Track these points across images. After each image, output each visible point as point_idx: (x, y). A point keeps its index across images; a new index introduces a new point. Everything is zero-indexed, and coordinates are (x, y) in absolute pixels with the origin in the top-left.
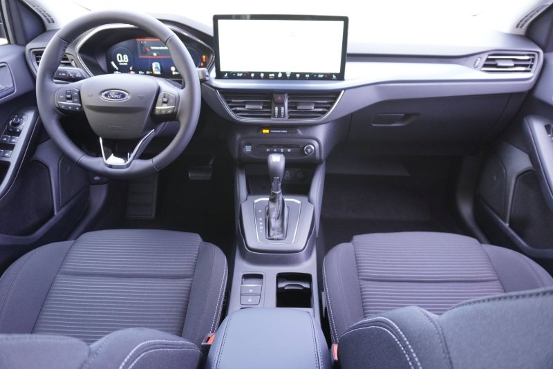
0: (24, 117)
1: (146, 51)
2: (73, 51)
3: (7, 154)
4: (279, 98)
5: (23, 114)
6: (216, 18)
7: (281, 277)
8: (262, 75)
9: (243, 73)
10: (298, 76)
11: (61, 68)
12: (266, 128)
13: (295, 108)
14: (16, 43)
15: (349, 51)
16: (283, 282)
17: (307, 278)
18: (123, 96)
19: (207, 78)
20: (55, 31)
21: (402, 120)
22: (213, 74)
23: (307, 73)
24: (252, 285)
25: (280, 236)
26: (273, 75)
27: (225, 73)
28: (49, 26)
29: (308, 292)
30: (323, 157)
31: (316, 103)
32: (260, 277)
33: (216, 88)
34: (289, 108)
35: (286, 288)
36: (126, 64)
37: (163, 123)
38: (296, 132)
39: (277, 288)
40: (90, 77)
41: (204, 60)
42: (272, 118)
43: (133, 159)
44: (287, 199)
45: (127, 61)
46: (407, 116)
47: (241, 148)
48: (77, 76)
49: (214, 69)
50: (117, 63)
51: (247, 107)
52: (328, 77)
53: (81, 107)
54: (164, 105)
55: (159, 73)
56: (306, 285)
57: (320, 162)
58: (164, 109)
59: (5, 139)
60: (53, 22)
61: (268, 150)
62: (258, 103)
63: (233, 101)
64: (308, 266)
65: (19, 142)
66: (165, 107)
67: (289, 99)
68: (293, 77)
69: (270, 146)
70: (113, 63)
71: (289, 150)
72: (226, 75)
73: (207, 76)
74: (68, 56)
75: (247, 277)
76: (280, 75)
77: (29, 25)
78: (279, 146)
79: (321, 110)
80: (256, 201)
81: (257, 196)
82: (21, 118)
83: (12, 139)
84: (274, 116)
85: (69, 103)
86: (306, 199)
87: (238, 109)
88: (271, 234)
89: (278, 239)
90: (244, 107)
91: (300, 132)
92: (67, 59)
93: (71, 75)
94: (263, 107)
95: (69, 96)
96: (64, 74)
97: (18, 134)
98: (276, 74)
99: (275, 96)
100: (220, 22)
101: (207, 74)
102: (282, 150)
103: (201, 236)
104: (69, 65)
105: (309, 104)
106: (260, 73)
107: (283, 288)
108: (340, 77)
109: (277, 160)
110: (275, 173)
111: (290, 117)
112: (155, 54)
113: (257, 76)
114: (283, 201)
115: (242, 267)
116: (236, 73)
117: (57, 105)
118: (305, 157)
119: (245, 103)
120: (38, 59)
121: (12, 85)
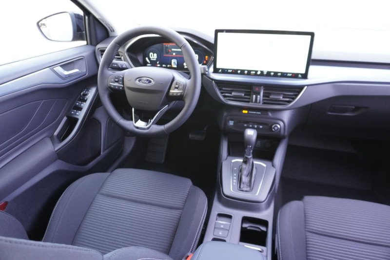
0: (90, 91)
1: (169, 51)
2: (123, 51)
3: (77, 113)
4: (257, 89)
5: (89, 89)
6: (217, 32)
7: (245, 219)
8: (246, 72)
9: (233, 70)
10: (272, 74)
11: (114, 61)
12: (245, 109)
13: (268, 97)
14: (91, 44)
15: (313, 57)
16: (246, 223)
17: (265, 223)
18: (150, 82)
19: (207, 73)
20: (114, 37)
21: (353, 111)
22: (211, 69)
23: (280, 73)
24: (223, 222)
25: (248, 189)
26: (254, 72)
27: (219, 69)
28: (111, 34)
29: (265, 234)
30: (286, 134)
31: (284, 94)
32: (230, 217)
33: (213, 79)
34: (263, 96)
35: (248, 228)
36: (155, 60)
37: (174, 102)
38: (267, 114)
39: (242, 227)
40: (132, 67)
41: (207, 59)
42: (250, 103)
43: (152, 124)
44: (256, 162)
45: (156, 57)
46: (357, 108)
47: (226, 122)
48: (123, 67)
49: (212, 66)
50: (149, 59)
51: (233, 94)
52: (295, 76)
53: (123, 87)
54: (176, 89)
55: (175, 66)
56: (264, 229)
57: (284, 137)
58: (175, 93)
59: (78, 104)
60: (114, 31)
61: (245, 125)
62: (241, 92)
63: (224, 89)
64: (267, 214)
65: (85, 106)
66: (176, 91)
67: (264, 90)
68: (269, 74)
69: (247, 122)
70: (147, 59)
71: (261, 127)
72: (220, 71)
73: (207, 71)
74: (120, 53)
75: (221, 215)
76: (259, 73)
77: (100, 33)
78: (254, 123)
79: (288, 99)
80: (233, 161)
81: (234, 158)
82: (88, 91)
83: (81, 104)
84: (252, 102)
85: (116, 84)
86: (270, 163)
87: (227, 94)
88: (242, 186)
89: (246, 191)
90: (231, 93)
91: (270, 114)
92: (119, 55)
93: (120, 66)
94: (245, 95)
95: (116, 80)
96: (116, 65)
97: (85, 101)
98: (256, 72)
99: (254, 87)
100: (219, 34)
101: (207, 70)
102: (256, 126)
103: (192, 181)
104: (120, 59)
105: (279, 94)
106: (244, 70)
107: (246, 228)
108: (305, 76)
109: (251, 133)
110: (249, 142)
111: (264, 103)
112: (174, 54)
113: (242, 72)
114: (253, 163)
115: (218, 208)
116: (228, 70)
117: (109, 85)
118: (272, 133)
119: (232, 91)
120: (102, 55)
121: (85, 71)
